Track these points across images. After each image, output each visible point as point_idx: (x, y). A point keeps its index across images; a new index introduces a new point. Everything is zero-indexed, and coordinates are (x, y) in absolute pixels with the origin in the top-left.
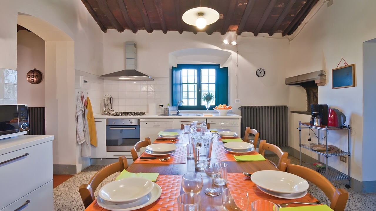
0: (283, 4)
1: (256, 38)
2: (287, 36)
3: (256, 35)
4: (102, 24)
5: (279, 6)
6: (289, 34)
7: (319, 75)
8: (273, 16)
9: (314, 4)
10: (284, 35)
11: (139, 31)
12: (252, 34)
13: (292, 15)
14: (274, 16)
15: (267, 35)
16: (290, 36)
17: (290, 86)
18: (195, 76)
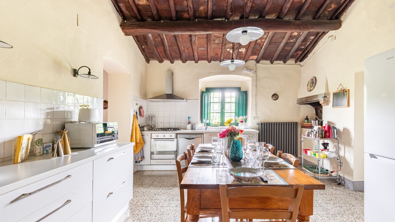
0: (295, 39)
1: (272, 65)
2: (299, 63)
3: (272, 63)
4: (147, 57)
5: (291, 41)
6: (300, 61)
7: (322, 97)
8: (286, 48)
9: (320, 39)
10: (296, 62)
11: (176, 62)
12: (268, 62)
13: (303, 47)
14: (288, 48)
15: (282, 62)
16: (301, 63)
17: (301, 105)
18: (219, 97)
